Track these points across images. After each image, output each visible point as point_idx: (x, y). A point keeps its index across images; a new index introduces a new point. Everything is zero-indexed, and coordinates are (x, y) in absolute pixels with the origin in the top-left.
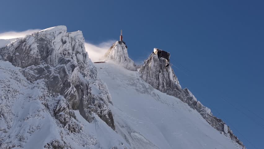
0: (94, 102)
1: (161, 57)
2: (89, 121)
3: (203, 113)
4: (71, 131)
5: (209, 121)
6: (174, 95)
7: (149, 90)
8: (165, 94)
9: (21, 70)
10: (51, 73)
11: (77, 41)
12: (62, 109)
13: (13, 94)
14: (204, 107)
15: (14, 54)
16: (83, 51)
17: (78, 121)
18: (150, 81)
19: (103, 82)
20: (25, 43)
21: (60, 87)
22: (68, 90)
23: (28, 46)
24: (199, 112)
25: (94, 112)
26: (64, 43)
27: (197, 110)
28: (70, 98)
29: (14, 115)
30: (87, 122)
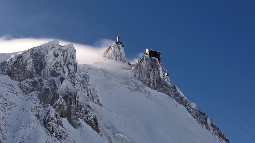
0: (81, 110)
1: (152, 57)
2: (75, 128)
3: (189, 107)
4: (58, 138)
5: (194, 115)
6: (163, 92)
7: (141, 88)
8: (156, 91)
9: (18, 84)
10: (43, 86)
11: (69, 53)
12: (50, 119)
13: (10, 106)
14: (190, 102)
15: (13, 69)
16: (74, 62)
17: (64, 128)
18: (142, 79)
19: (94, 87)
20: (21, 58)
21: (50, 99)
22: (57, 101)
23: (24, 61)
24: (185, 107)
25: (81, 118)
26: (56, 56)
27: (184, 105)
28: (58, 108)
29: (9, 126)
30: (74, 128)
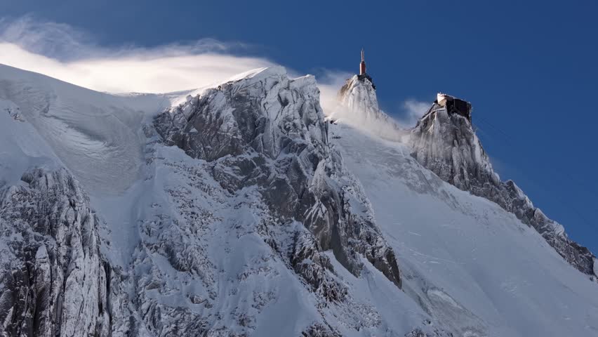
0: (357, 232)
1: (453, 113)
2: (355, 275)
3: (549, 234)
4: (330, 298)
5: (561, 252)
6: (485, 196)
7: (433, 185)
8: (468, 193)
9: (206, 167)
10: (269, 173)
11: (306, 97)
12: (306, 252)
13: (203, 220)
14: (549, 221)
15: (187, 130)
16: (319, 119)
17: (337, 275)
18: (432, 164)
19: (354, 178)
20: (206, 107)
21: (294, 205)
22: (312, 211)
23: (214, 112)
24: (540, 233)
25: (360, 253)
26: (284, 103)
27: (536, 228)
28: (316, 227)
29: (215, 267)
30: (352, 275)
